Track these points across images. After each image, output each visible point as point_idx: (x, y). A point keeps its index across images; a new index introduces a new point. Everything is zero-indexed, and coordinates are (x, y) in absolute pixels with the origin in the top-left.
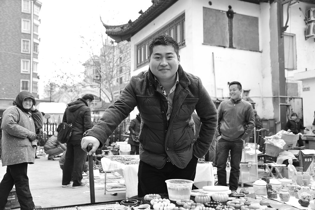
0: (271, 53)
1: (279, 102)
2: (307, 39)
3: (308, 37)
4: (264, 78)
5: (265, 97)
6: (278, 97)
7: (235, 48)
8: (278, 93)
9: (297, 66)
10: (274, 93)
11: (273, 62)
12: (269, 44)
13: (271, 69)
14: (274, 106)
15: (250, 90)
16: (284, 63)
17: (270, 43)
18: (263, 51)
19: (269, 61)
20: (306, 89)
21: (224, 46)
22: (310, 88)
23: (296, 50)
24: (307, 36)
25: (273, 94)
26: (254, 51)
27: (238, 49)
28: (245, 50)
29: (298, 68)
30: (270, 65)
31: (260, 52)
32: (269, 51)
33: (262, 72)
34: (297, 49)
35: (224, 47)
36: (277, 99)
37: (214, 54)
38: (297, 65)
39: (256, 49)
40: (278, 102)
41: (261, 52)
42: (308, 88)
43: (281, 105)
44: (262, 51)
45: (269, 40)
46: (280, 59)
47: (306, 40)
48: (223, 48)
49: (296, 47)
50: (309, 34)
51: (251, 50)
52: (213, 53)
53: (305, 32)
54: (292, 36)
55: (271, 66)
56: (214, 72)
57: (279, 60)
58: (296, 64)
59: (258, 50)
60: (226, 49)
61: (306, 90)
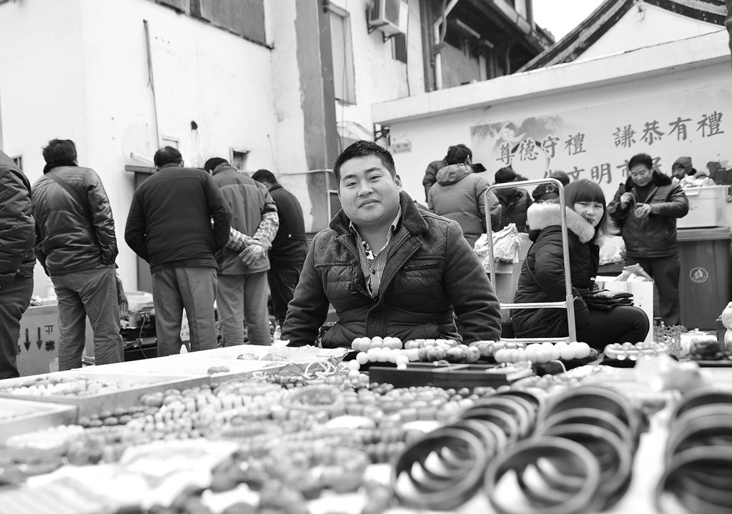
0: (299, 52)
1: (328, 187)
2: (371, 30)
3: (375, 27)
4: (280, 120)
5: (285, 175)
6: (323, 173)
7: (207, 21)
8: (322, 162)
9: (355, 96)
10: (313, 160)
11: (305, 78)
12: (293, 28)
13: (302, 95)
14: (311, 196)
15: (248, 152)
16: (332, 82)
17: (297, 22)
18: (275, 46)
19: (294, 74)
20: (402, 148)
21: (178, 6)
22: (410, 143)
23: (353, 54)
24: (372, 23)
25: (308, 164)
26: (253, 41)
27: (216, 26)
28: (232, 32)
29: (358, 100)
30: (298, 84)
31: (268, 47)
32: (295, 46)
33: (274, 106)
34: (354, 52)
35: (179, 11)
36: (321, 176)
37: (150, 24)
38: (357, 93)
39: (257, 38)
40: (325, 185)
41: (270, 48)
42: (406, 145)
43: (331, 194)
44: (273, 44)
45: (292, 14)
46: (325, 69)
47: (369, 33)
48: (172, 13)
49: (352, 47)
50: (378, 18)
51: (246, 38)
52: (145, 22)
53: (367, 12)
54: (342, 18)
55: (302, 88)
56: (150, 80)
57: (323, 70)
58: (355, 90)
59: (262, 40)
60: (183, 16)
61: (401, 150)
